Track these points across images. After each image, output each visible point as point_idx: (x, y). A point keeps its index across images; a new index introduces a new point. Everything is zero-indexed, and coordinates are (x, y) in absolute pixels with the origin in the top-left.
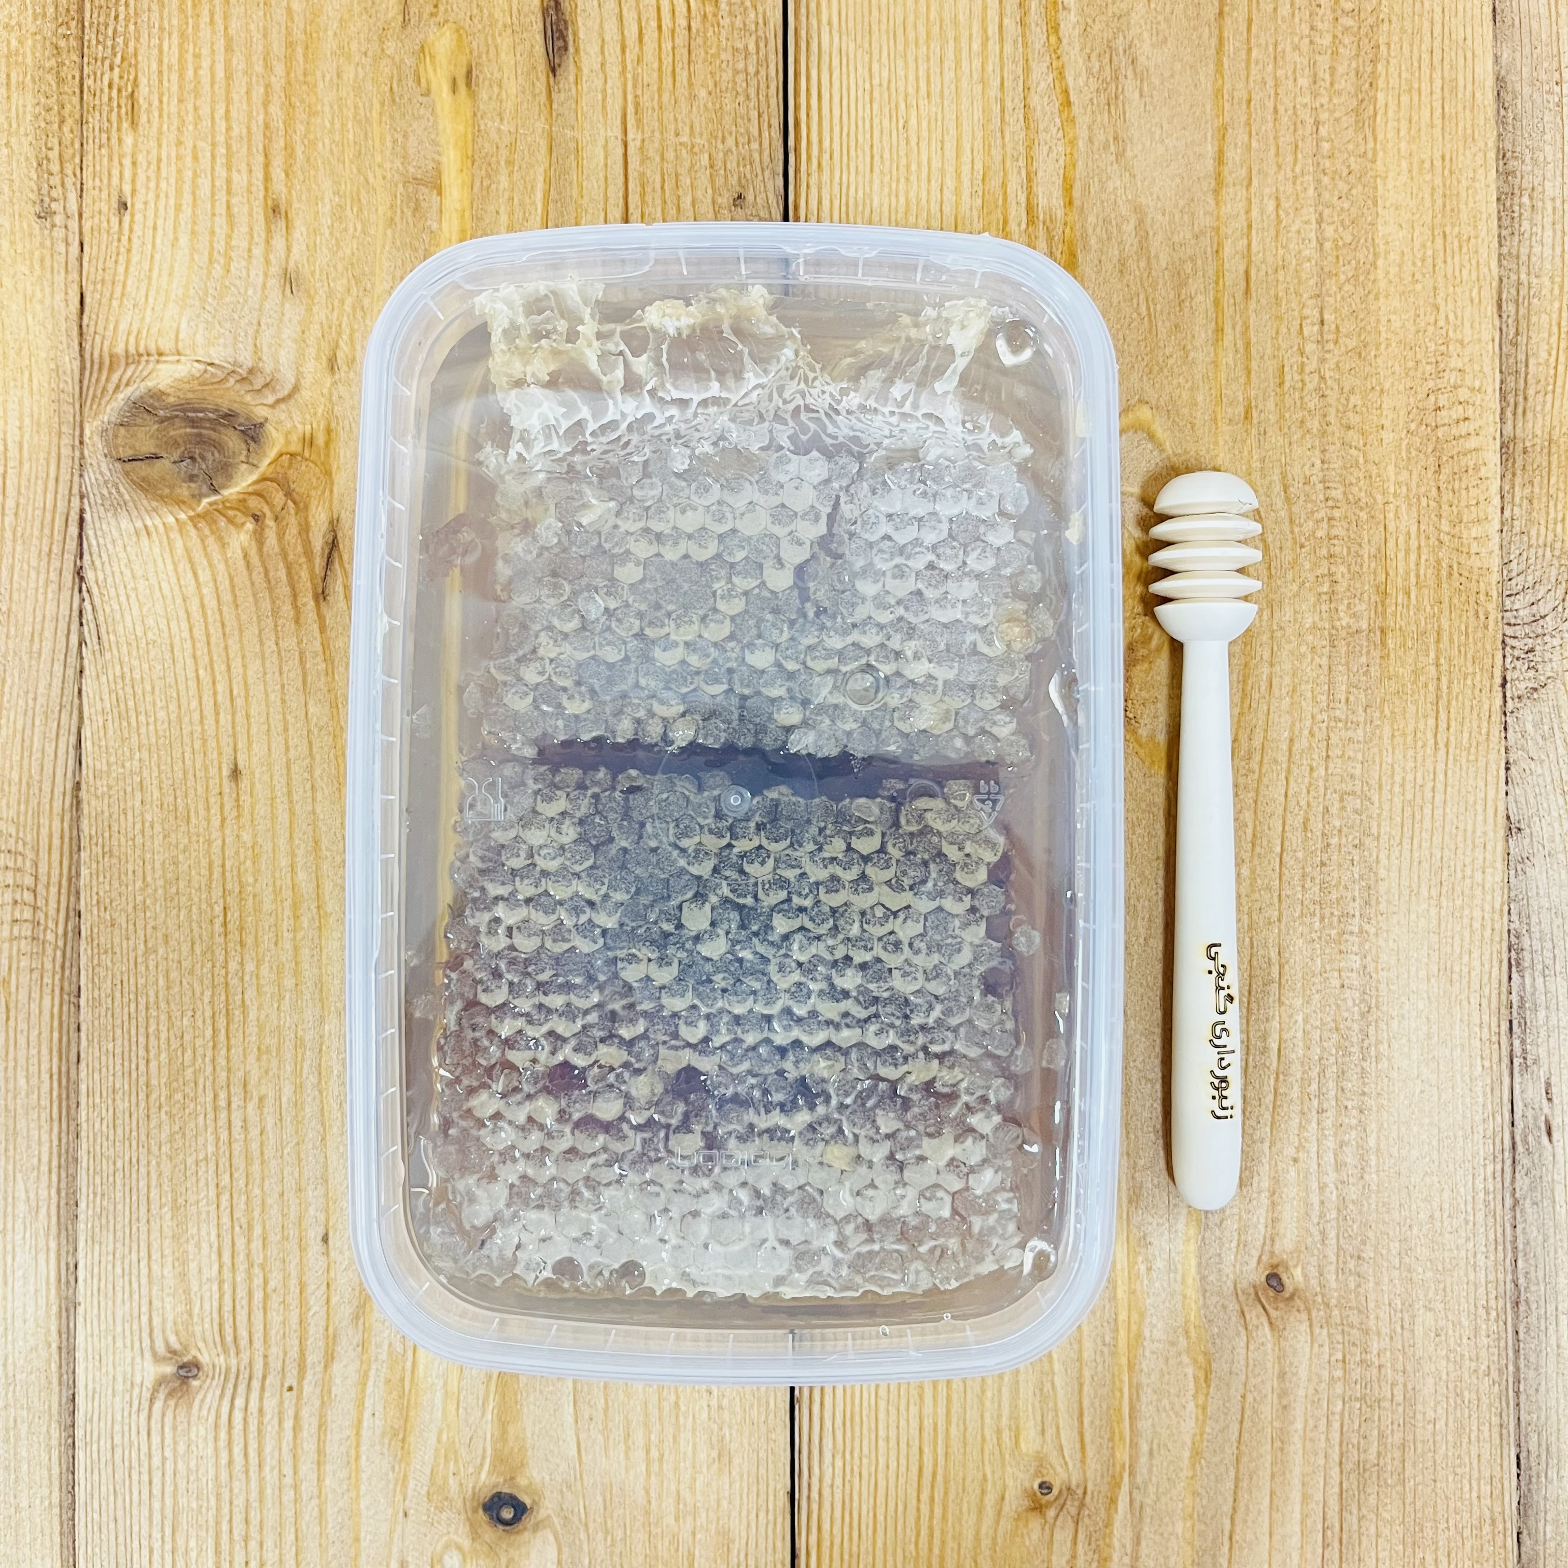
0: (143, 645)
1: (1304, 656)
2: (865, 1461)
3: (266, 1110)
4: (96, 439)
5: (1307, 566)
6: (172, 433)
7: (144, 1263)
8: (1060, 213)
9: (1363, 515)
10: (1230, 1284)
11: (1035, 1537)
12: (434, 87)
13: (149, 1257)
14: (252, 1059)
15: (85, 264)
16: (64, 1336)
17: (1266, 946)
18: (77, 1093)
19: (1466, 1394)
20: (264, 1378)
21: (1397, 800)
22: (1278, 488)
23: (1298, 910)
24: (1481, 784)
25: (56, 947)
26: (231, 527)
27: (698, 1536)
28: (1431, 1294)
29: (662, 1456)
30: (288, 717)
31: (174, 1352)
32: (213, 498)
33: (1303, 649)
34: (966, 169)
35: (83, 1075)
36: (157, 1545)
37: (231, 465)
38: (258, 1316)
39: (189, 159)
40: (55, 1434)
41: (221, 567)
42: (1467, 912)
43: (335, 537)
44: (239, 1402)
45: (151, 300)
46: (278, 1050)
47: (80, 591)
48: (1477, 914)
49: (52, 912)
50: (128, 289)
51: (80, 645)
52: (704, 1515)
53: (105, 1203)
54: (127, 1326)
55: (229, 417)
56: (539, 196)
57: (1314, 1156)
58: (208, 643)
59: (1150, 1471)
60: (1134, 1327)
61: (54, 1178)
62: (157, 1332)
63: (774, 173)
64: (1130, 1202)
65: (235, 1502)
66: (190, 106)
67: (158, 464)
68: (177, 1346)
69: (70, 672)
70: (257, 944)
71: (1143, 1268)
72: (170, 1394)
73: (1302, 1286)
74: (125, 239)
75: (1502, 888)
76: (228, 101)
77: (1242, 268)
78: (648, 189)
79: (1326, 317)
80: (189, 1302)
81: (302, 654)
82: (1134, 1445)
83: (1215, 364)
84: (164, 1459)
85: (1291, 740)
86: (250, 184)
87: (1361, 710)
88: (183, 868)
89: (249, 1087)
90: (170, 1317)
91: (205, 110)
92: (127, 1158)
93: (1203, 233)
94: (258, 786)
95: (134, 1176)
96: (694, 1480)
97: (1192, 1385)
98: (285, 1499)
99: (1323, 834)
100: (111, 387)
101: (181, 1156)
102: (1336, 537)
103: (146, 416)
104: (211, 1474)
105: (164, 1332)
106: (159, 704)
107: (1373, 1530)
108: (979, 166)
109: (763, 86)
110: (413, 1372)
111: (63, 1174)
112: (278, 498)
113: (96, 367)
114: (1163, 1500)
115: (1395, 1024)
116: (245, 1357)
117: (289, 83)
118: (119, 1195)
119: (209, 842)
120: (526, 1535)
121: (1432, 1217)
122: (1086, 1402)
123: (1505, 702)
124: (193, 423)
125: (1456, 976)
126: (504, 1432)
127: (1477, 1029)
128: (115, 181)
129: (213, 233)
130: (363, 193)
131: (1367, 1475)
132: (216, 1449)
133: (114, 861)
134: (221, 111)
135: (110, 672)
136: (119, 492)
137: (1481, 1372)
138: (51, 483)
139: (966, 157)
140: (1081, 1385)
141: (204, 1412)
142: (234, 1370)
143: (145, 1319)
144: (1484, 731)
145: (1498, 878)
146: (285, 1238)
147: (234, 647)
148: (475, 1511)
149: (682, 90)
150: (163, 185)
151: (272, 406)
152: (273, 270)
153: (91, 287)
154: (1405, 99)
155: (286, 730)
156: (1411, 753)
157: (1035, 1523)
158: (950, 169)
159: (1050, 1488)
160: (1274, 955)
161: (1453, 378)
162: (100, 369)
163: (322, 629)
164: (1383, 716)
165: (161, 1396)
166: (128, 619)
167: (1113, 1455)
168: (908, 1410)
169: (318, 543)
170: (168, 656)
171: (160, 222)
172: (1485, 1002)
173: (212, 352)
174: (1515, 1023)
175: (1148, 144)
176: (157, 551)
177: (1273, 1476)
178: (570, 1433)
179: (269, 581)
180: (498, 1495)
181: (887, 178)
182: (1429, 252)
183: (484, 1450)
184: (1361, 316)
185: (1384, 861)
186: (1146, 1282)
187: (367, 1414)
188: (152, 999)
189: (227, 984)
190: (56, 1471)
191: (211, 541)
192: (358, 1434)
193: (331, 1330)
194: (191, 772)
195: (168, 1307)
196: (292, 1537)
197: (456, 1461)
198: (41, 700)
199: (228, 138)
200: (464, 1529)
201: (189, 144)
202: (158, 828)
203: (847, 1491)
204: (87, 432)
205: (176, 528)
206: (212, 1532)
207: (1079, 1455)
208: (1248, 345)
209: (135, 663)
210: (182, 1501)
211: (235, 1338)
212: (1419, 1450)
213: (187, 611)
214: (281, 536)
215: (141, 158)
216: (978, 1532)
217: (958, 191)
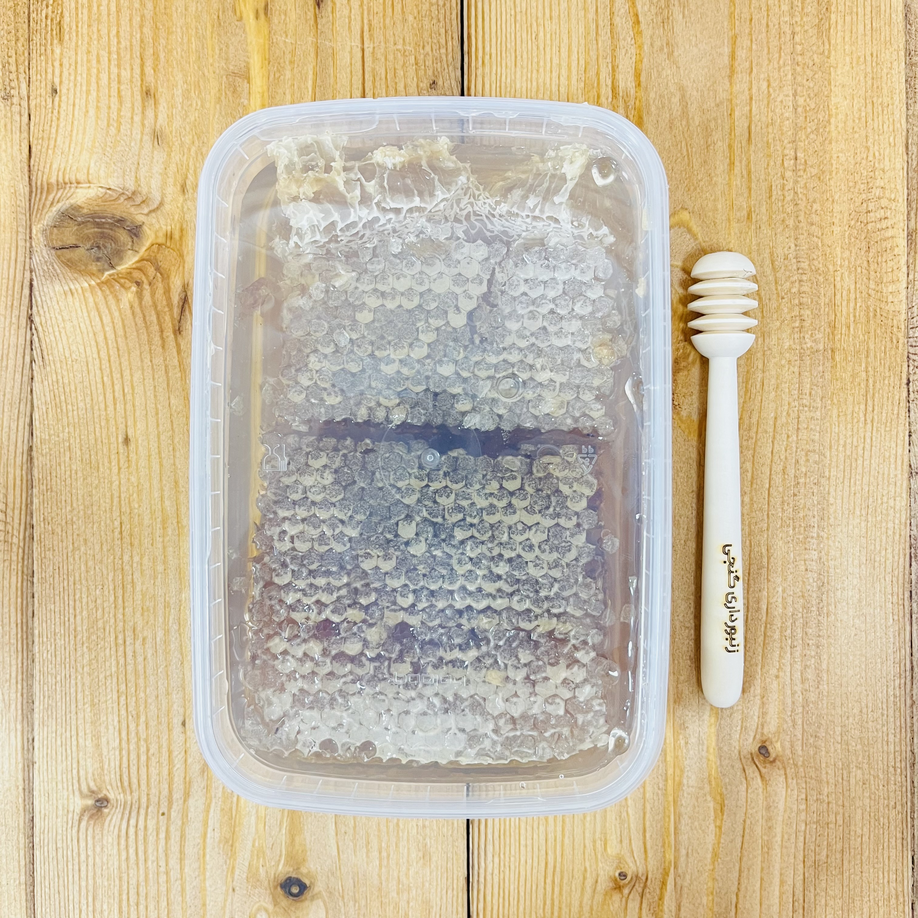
0: (70, 362)
1: (784, 366)
2: (512, 859)
3: (147, 646)
4: (40, 235)
5: (786, 310)
6: (86, 231)
7: (74, 738)
8: (633, 91)
9: (821, 279)
10: (736, 752)
11: (616, 906)
12: (244, 15)
13: (77, 734)
14: (138, 614)
15: (32, 128)
16: (27, 782)
17: (759, 545)
18: (33, 635)
19: (882, 819)
20: (147, 807)
21: (841, 456)
22: (768, 262)
23: (779, 523)
24: (894, 445)
25: (19, 546)
26: (122, 289)
27: (411, 904)
28: (860, 759)
29: (388, 856)
30: (159, 406)
31: (93, 792)
32: (112, 272)
33: (783, 362)
34: (574, 64)
35: (36, 624)
36: (84, 908)
37: (122, 251)
38: (143, 771)
39: (94, 62)
40: (22, 841)
41: (116, 314)
42: (884, 524)
43: (186, 296)
44: (133, 822)
45: (72, 150)
46: (154, 609)
47: (31, 329)
48: (890, 525)
49: (16, 526)
50: (58, 143)
51: (31, 362)
52: (414, 892)
53: (50, 702)
54: (64, 776)
55: (120, 222)
56: (310, 83)
57: (788, 674)
58: (109, 361)
59: (687, 866)
60: (677, 779)
61: (20, 687)
62: (82, 779)
63: (455, 68)
64: (675, 702)
65: (131, 882)
66: (95, 29)
67: (78, 251)
68: (95, 788)
69: (26, 379)
70: (140, 545)
71: (682, 742)
72: (91, 817)
73: (781, 753)
74: (56, 112)
75: (906, 510)
76: (118, 25)
77: (746, 125)
78: (377, 79)
79: (798, 155)
80: (101, 761)
81: (166, 366)
82: (677, 850)
83: (729, 185)
84: (87, 856)
85: (776, 418)
86: (132, 77)
87: (818, 400)
88: (95, 498)
89: (137, 632)
90: (90, 771)
91: (104, 31)
92: (63, 675)
93: (722, 103)
94: (140, 448)
95: (68, 685)
96: (409, 870)
97: (712, 813)
98: (161, 880)
99: (795, 476)
100: (48, 203)
101: (96, 674)
102: (804, 292)
103: (69, 221)
104: (116, 864)
105: (86, 779)
106: (80, 398)
107: (823, 902)
108: (582, 62)
109: (448, 13)
110: (237, 804)
111: (25, 684)
112: (151, 271)
113: (39, 191)
114: (695, 883)
115: (839, 593)
116: (136, 795)
117: (155, 14)
118: (59, 697)
119: (111, 483)
120: (307, 903)
121: (861, 711)
122: (648, 824)
123: (909, 394)
124: (98, 225)
125: (877, 564)
126: (293, 841)
127: (890, 596)
128: (50, 76)
129: (109, 108)
130: (201, 83)
131: (820, 868)
132: (119, 850)
133: (53, 494)
134: (114, 32)
135: (50, 379)
136: (53, 268)
137: (891, 806)
138: (13, 262)
139: (574, 57)
140: (644, 814)
141: (112, 828)
142: (129, 803)
143: (75, 772)
144: (895, 412)
145: (904, 503)
146: (160, 723)
147: (125, 364)
148: (275, 888)
149: (398, 16)
150: (79, 78)
151: (147, 215)
152: (147, 130)
153: (35, 142)
154: (848, 18)
155: (157, 414)
156: (849, 426)
157: (616, 897)
158: (564, 64)
159: (625, 876)
160: (764, 551)
161: (877, 192)
162: (41, 193)
163: (179, 351)
164: (833, 404)
165: (86, 818)
166: (60, 346)
167: (664, 857)
168: (538, 828)
169: (176, 299)
170: (85, 369)
171: (77, 101)
172: (895, 579)
173: (110, 181)
174: (913, 592)
175: (687, 47)
176: (77, 304)
177: (762, 869)
178: (333, 842)
179: (146, 323)
180: (290, 878)
181: (525, 70)
182: (863, 114)
183: (281, 851)
184: (821, 154)
185: (832, 493)
186: (685, 751)
187: (210, 830)
188: (77, 578)
189: (123, 569)
190: (23, 863)
191: (110, 297)
192: (204, 841)
193: (187, 779)
194: (100, 440)
195: (89, 764)
196: (165, 903)
197: (264, 858)
198: (8, 396)
199: (119, 49)
200: (269, 899)
201: (95, 53)
202: (80, 474)
203: (502, 877)
204: (34, 231)
205: (89, 290)
206: (117, 900)
207: (643, 856)
208: (749, 173)
209: (65, 373)
210: (99, 881)
211: (130, 783)
212: (852, 854)
213: (96, 342)
214: (153, 294)
215: (65, 61)
216: (581, 903)
217: (569, 78)
